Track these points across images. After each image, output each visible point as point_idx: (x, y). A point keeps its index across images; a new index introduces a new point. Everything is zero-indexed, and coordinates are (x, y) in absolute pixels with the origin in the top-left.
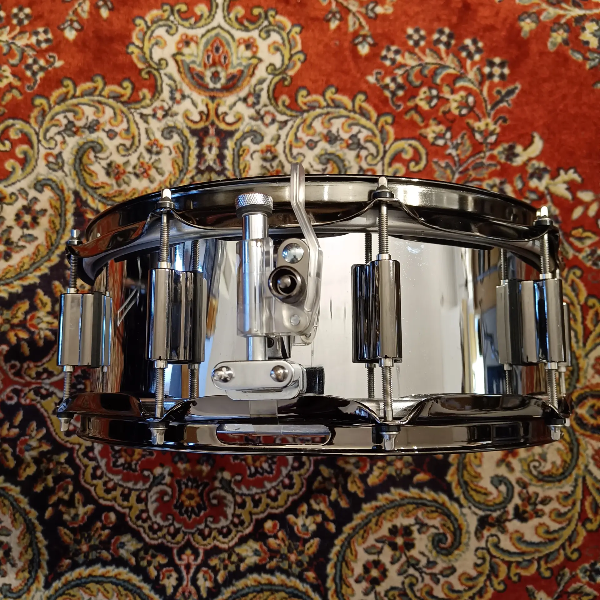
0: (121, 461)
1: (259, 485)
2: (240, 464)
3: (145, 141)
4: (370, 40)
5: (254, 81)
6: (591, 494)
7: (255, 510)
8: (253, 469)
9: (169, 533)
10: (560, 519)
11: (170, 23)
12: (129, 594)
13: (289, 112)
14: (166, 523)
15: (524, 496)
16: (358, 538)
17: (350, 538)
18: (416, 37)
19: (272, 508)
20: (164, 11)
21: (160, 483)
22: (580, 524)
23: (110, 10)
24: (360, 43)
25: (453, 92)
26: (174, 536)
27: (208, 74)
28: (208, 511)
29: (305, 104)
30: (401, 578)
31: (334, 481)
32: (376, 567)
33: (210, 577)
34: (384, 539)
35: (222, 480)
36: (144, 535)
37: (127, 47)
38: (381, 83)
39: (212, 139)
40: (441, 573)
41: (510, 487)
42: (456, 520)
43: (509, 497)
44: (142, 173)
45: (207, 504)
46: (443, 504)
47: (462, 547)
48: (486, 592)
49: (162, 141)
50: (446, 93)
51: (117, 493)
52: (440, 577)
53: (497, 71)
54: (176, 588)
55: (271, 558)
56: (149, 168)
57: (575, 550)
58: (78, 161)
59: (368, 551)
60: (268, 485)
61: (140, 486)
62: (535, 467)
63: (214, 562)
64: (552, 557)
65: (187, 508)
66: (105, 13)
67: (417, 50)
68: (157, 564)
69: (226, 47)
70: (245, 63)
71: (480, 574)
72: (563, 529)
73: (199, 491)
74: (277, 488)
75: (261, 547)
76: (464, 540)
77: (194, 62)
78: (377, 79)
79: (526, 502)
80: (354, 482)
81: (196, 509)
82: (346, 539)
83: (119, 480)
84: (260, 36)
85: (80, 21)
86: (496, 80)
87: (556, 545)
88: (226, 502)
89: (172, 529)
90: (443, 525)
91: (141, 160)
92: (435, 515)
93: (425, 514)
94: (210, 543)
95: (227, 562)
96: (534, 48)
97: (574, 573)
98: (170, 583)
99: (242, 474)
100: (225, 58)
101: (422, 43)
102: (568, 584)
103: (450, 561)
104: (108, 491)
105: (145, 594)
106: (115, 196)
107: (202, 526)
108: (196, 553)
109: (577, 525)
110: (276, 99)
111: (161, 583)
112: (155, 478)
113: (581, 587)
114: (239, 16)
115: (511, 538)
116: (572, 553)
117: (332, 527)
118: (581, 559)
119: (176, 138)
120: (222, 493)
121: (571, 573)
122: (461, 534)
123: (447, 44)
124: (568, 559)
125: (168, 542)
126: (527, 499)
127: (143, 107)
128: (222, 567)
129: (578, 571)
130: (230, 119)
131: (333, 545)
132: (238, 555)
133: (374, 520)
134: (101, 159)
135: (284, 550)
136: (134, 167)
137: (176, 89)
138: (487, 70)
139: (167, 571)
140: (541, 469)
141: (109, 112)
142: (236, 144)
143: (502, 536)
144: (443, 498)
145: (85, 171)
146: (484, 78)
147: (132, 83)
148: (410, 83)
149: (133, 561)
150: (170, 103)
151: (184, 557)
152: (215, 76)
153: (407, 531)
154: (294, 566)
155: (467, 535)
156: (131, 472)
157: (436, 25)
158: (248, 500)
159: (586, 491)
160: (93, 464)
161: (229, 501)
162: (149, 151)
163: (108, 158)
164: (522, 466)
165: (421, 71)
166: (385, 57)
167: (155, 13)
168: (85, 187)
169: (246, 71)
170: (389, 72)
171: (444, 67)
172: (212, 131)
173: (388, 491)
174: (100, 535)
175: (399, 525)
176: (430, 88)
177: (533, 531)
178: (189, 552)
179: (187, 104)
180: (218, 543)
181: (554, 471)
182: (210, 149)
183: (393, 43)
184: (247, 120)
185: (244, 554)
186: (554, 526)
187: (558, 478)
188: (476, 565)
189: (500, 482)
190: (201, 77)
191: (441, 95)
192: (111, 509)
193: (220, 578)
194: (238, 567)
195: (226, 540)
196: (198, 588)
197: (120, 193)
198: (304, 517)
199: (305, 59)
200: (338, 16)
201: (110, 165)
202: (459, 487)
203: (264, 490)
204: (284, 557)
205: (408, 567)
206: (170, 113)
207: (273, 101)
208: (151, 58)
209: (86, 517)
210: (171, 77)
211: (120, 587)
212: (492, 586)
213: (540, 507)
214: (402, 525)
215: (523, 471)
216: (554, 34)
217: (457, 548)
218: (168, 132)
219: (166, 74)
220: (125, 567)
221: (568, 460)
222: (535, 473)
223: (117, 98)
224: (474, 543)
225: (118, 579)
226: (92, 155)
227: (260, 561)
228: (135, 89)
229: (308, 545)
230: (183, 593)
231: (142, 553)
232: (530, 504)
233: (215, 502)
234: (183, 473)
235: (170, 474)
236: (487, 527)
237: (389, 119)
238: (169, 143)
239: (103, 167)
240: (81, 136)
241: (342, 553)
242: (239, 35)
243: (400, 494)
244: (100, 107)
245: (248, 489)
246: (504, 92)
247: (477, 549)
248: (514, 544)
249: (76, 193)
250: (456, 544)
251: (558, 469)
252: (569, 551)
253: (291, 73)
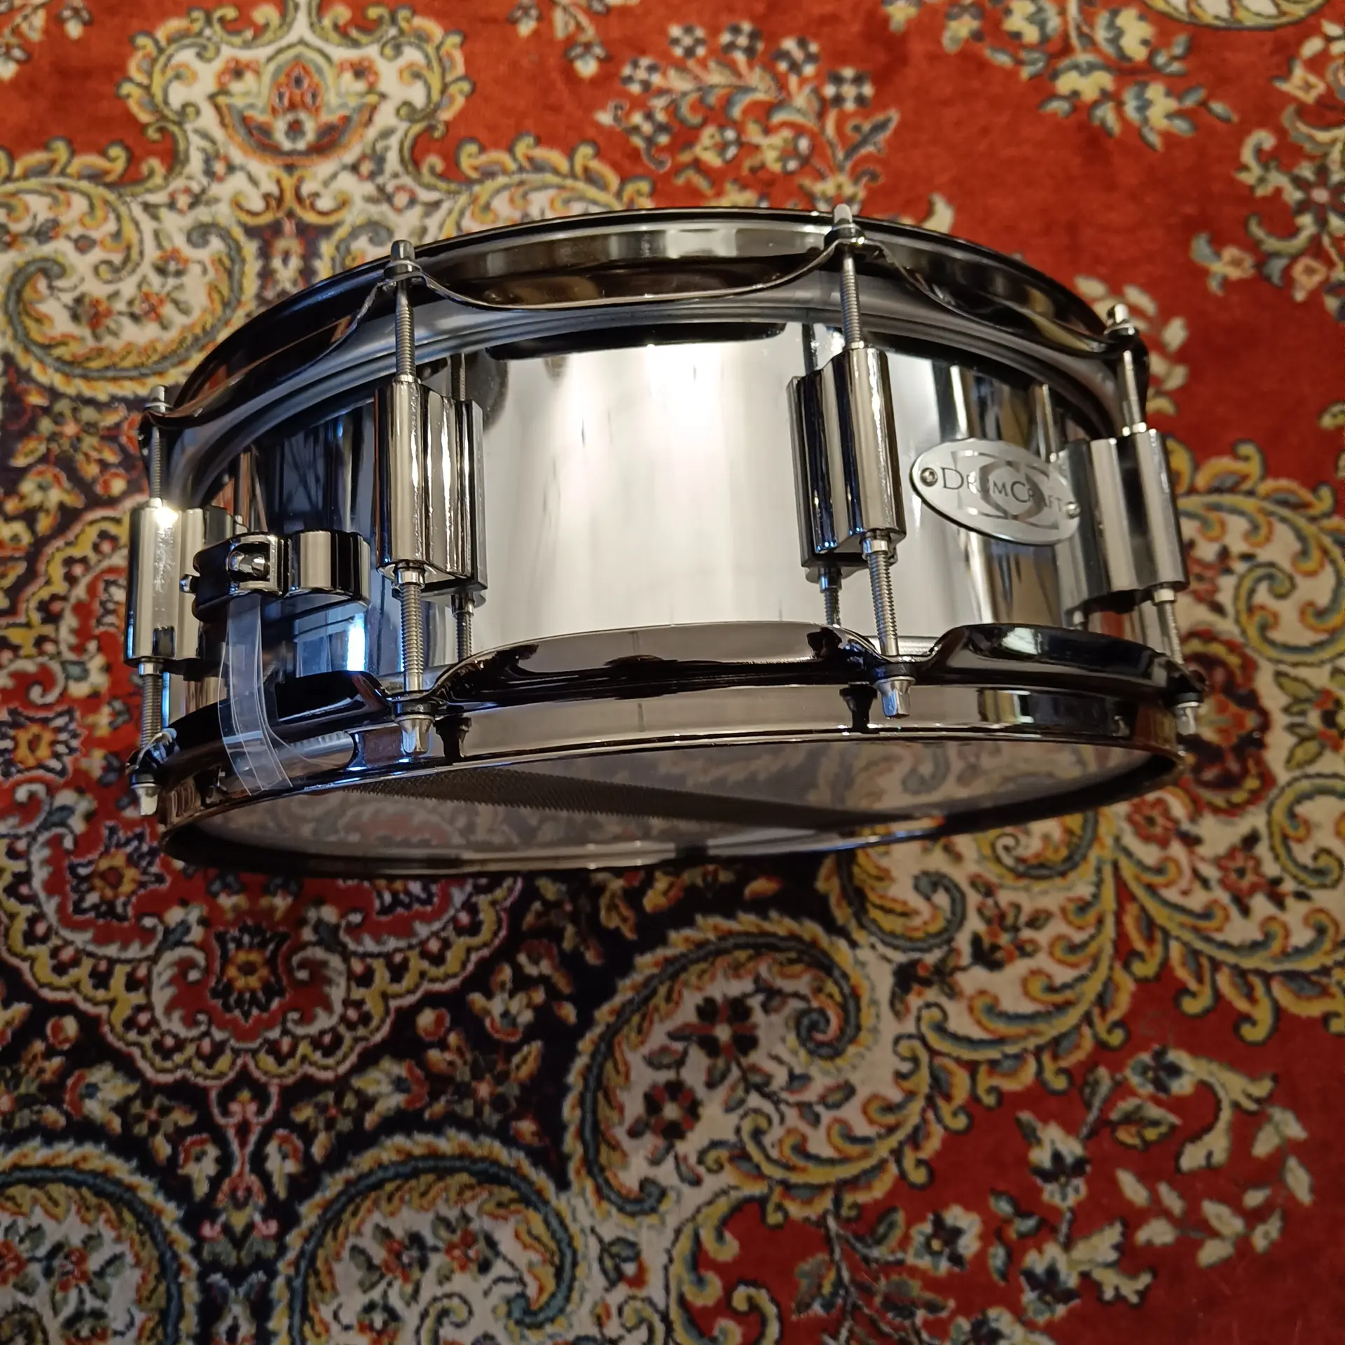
0: (92, 898)
1: (404, 930)
2: (358, 888)
3: (152, 253)
4: (598, 51)
5: (372, 133)
6: (1133, 898)
7: (395, 988)
8: (388, 898)
9: (199, 1054)
10: (1072, 958)
11: (202, 41)
12: (107, 1205)
13: (442, 185)
14: (194, 1033)
15: (991, 912)
16: (630, 1032)
17: (611, 1033)
18: (687, 41)
19: (433, 980)
20: (193, 21)
21: (179, 943)
22: (1118, 966)
23: (86, 24)
24: (581, 56)
25: (767, 131)
26: (210, 1060)
27: (280, 127)
28: (288, 996)
29: (476, 169)
30: (733, 1119)
31: (568, 907)
32: (674, 1098)
33: (296, 1150)
34: (687, 1033)
35: (319, 925)
36: (142, 1064)
37: (118, 86)
38: (624, 125)
39: (289, 242)
40: (823, 1100)
41: (958, 895)
42: (845, 976)
43: (958, 918)
44: (147, 314)
45: (285, 981)
46: (814, 943)
47: (863, 1035)
48: (928, 1136)
49: (187, 251)
50: (754, 134)
51: (81, 973)
52: (819, 1109)
53: (849, 91)
54: (215, 1182)
55: (434, 1097)
56: (161, 302)
57: (1116, 1025)
58: (13, 297)
59: (653, 1062)
60: (423, 930)
61: (134, 951)
62: (1007, 849)
63: (304, 1113)
64: (1065, 1044)
65: (241, 993)
66: (74, 29)
67: (691, 63)
68: (170, 1129)
69: (316, 78)
70: (353, 102)
71: (910, 1095)
72: (1082, 979)
73: (268, 953)
74: (443, 934)
75: (410, 1070)
76: (867, 1019)
77: (252, 106)
78: (616, 118)
79: (996, 927)
80: (612, 907)
81: (260, 995)
82: (602, 1037)
83: (86, 942)
84: (382, 54)
85: (26, 45)
86: (850, 106)
87: (1072, 1017)
88: (330, 973)
89: (206, 1045)
90: (818, 990)
91: (145, 288)
92: (798, 968)
93: (776, 969)
94: (293, 1070)
95: (333, 1111)
96: (917, 48)
97: (1118, 1076)
98: (201, 1171)
99: (365, 910)
100: (314, 96)
101: (701, 51)
102: (1109, 1103)
103: (839, 1070)
104: (60, 969)
105: (143, 1203)
106: (88, 359)
107: (274, 1034)
108: (261, 1095)
109: (1111, 968)
110: (416, 163)
111: (180, 1172)
112: (168, 931)
113: (1139, 1108)
114: (341, 22)
115: (971, 1009)
116: (1110, 1031)
117: (569, 1012)
118: (1132, 1044)
119: (216, 244)
120: (319, 953)
121: (1113, 1078)
122: (858, 1009)
123: (750, 51)
124: (1101, 1045)
125: (198, 1075)
126: (998, 920)
127: (149, 191)
128: (321, 1125)
129: (1128, 1073)
130: (324, 203)
131: (573, 1053)
132: (359, 1093)
133: (663, 990)
134: (61, 290)
135: (463, 1074)
136: (131, 303)
137: (217, 156)
138: (829, 91)
139: (193, 1143)
140: (1021, 852)
141: (79, 204)
142: (337, 248)
143: (950, 1006)
144: (811, 929)
145: (28, 314)
146: (825, 105)
147: (127, 149)
148: (682, 122)
149: (116, 1123)
150: (205, 181)
151: (235, 1107)
152: (295, 129)
153: (738, 1010)
154: (487, 1110)
155: (873, 1010)
156: (115, 923)
157: (725, 19)
158: (379, 966)
159: (1124, 894)
160: (28, 910)
161: (335, 970)
162: (161, 271)
163: (76, 287)
164: (979, 849)
165: (701, 100)
166: (630, 79)
167: (175, 24)
168: (27, 344)
169: (355, 117)
170: (638, 103)
171: (747, 90)
172: (289, 227)
173: (691, 923)
174: (41, 1071)
175: (718, 997)
176: (722, 127)
177: (1018, 990)
178: (245, 1095)
179: (237, 182)
180: (312, 1070)
181: (1049, 854)
182: (285, 261)
183: (643, 52)
184: (359, 204)
185: (371, 1090)
186: (1063, 975)
187: (1061, 868)
188: (900, 1076)
189: (935, 886)
190: (265, 131)
191: (744, 139)
192: (67, 1008)
193: (317, 1151)
194: (359, 1121)
195: (330, 1061)
196: (266, 1179)
197: (100, 352)
198: (506, 996)
199: (474, 90)
200: (534, 13)
201: (79, 301)
202: (844, 904)
203: (414, 941)
204: (464, 1091)
205: (747, 1091)
206: (204, 198)
207: (410, 168)
208: (166, 102)
209: (9, 1033)
210: (205, 135)
211: (84, 1190)
212: (939, 1120)
213: (1026, 934)
214: (725, 996)
215: (982, 859)
216: (953, 25)
217: (853, 1040)
218: (199, 235)
219: (196, 131)
220: (97, 1142)
221: (1078, 831)
222: (1008, 861)
223: (96, 177)
224: (890, 1027)
225: (81, 1172)
226: (42, 284)
227: (409, 1102)
228: (133, 160)
229: (516, 1059)
230: (233, 1191)
231: (137, 1107)
232: (1005, 929)
233: (302, 975)
234: (230, 916)
235: (203, 922)
236: (916, 987)
237: (645, 186)
238: (203, 254)
239: (66, 306)
240: (20, 250)
241: (595, 1071)
242: (341, 53)
243: (716, 928)
244: (61, 195)
245: (378, 941)
246: (867, 127)
247: (897, 1040)
248: (979, 1023)
249: (8, 358)
250: (850, 1031)
251: (1056, 850)
252: (1101, 1027)
253: (446, 115)
